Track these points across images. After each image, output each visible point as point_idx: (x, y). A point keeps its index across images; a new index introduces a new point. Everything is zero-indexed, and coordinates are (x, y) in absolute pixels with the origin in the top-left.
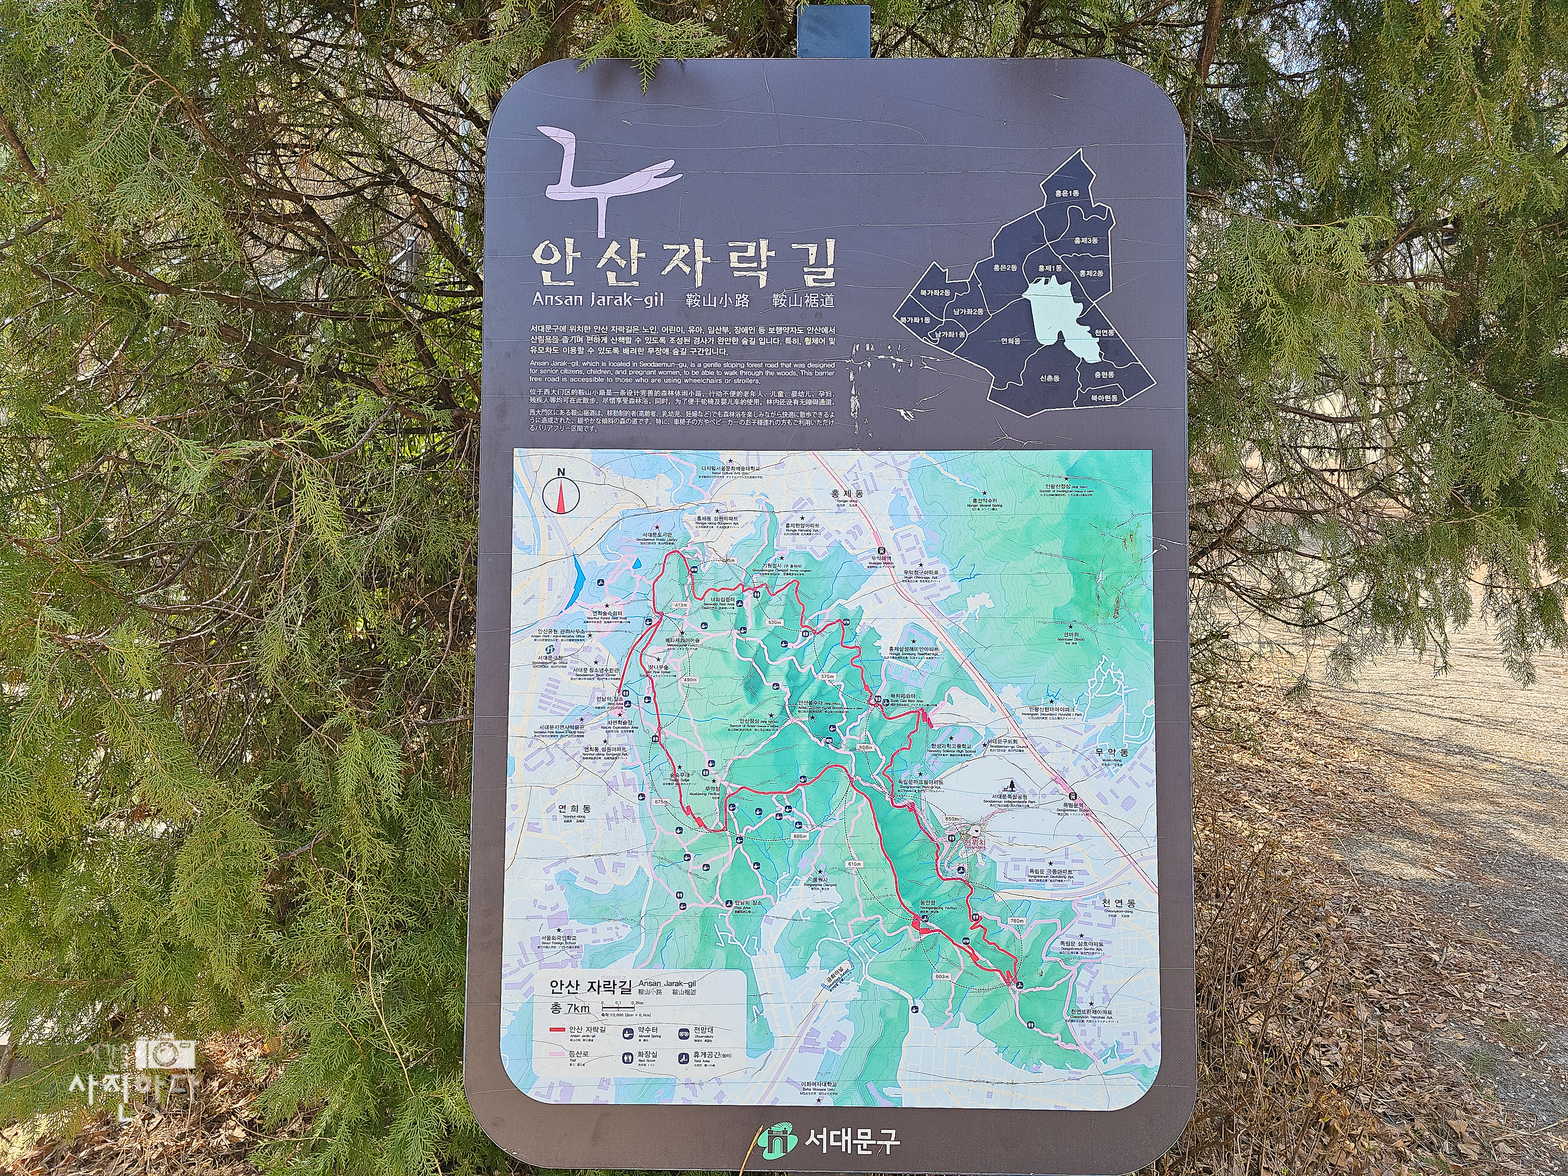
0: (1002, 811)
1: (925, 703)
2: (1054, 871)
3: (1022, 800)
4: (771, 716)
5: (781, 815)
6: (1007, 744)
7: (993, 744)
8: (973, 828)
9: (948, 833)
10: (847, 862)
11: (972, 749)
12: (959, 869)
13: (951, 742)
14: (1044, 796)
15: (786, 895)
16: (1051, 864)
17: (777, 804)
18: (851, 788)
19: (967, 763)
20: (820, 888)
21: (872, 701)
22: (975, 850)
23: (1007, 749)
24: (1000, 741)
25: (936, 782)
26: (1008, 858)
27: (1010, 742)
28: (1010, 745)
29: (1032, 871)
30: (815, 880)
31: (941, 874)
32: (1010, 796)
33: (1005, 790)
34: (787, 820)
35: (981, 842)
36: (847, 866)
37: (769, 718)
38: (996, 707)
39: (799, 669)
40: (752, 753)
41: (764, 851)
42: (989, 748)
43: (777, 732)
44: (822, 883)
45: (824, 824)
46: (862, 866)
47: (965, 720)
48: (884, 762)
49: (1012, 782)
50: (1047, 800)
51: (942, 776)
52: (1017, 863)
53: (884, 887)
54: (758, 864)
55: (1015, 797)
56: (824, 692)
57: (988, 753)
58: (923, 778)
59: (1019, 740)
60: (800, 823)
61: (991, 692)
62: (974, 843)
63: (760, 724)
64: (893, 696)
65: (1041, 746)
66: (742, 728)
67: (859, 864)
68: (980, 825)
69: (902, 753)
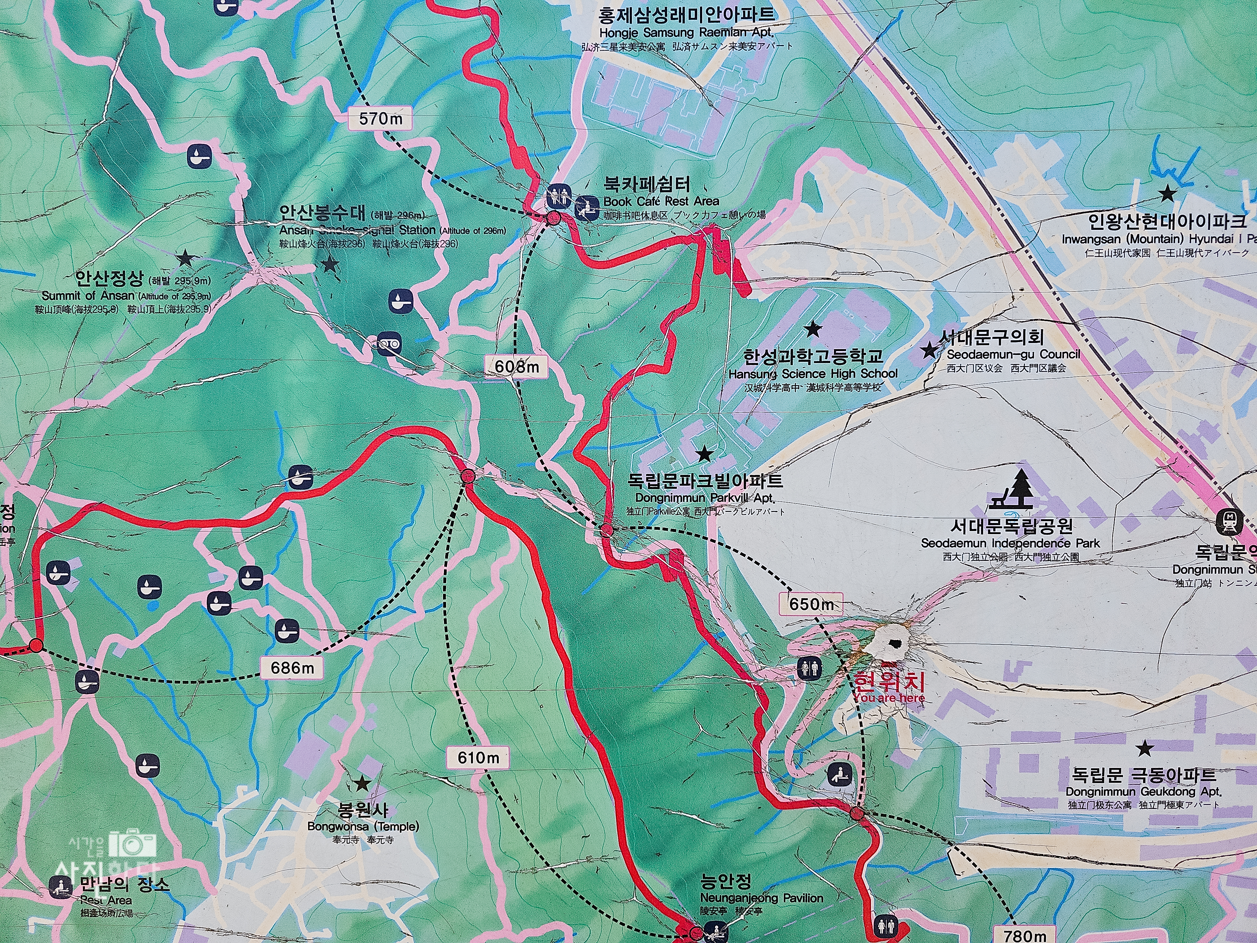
0: (988, 576)
1: (726, 206)
2: (1157, 774)
3: (1056, 536)
4: (185, 259)
5: (224, 597)
6: (1007, 346)
7: (959, 347)
8: (883, 635)
9: (796, 650)
10: (453, 753)
11: (886, 367)
12: (833, 769)
13: (813, 344)
14: (1131, 522)
15: (248, 862)
16: (1145, 749)
17: (211, 560)
18: (466, 505)
19: (865, 414)
20: (363, 835)
21: (540, 205)
22: (888, 707)
23: (1007, 364)
24: (983, 336)
25: (758, 480)
26: (1002, 733)
27: (1018, 337)
28: (1018, 348)
29: (1080, 775)
30: (345, 810)
31: (770, 786)
32: (1011, 526)
33: (997, 503)
34: (248, 618)
35: (911, 681)
36: (452, 762)
37: (174, 268)
38: (973, 215)
39: (281, 94)
40: (121, 389)
41: (171, 718)
42: (945, 360)
43: (207, 318)
44: (371, 821)
45: (374, 625)
46: (504, 763)
47: (862, 264)
48: (578, 415)
49: (1021, 477)
50: (1139, 536)
51: (778, 459)
52: (1031, 748)
53: (578, 831)
54: (152, 760)
55: (1029, 527)
56: (369, 174)
57: (940, 375)
58: (713, 468)
59: (1051, 333)
60: (292, 624)
61: (957, 161)
62: (886, 685)
63: (146, 288)
64: (612, 183)
65: (1125, 351)
66: (83, 302)
67: (494, 758)
68: (907, 624)
69: (639, 384)
